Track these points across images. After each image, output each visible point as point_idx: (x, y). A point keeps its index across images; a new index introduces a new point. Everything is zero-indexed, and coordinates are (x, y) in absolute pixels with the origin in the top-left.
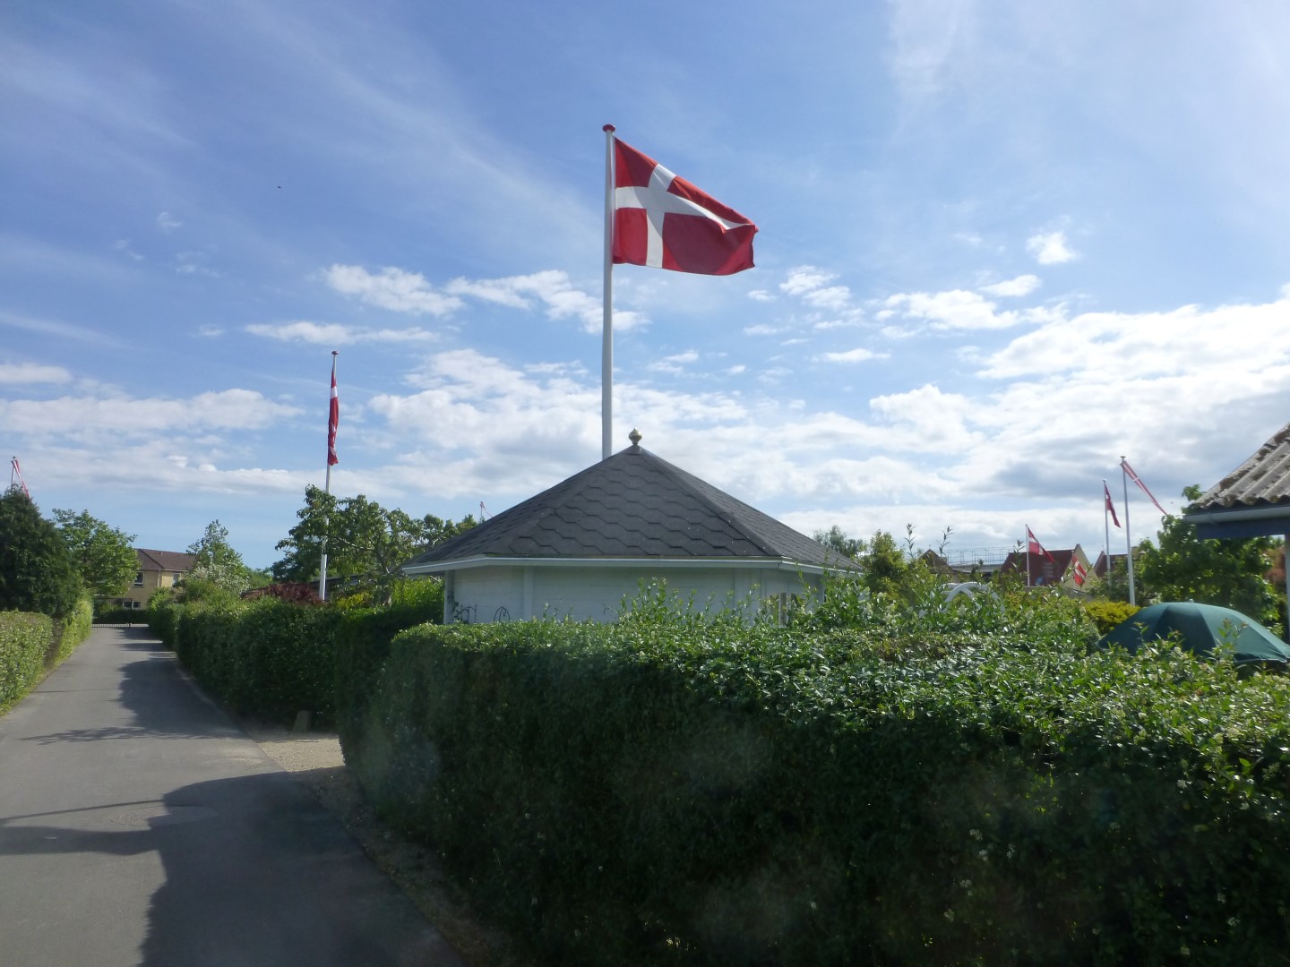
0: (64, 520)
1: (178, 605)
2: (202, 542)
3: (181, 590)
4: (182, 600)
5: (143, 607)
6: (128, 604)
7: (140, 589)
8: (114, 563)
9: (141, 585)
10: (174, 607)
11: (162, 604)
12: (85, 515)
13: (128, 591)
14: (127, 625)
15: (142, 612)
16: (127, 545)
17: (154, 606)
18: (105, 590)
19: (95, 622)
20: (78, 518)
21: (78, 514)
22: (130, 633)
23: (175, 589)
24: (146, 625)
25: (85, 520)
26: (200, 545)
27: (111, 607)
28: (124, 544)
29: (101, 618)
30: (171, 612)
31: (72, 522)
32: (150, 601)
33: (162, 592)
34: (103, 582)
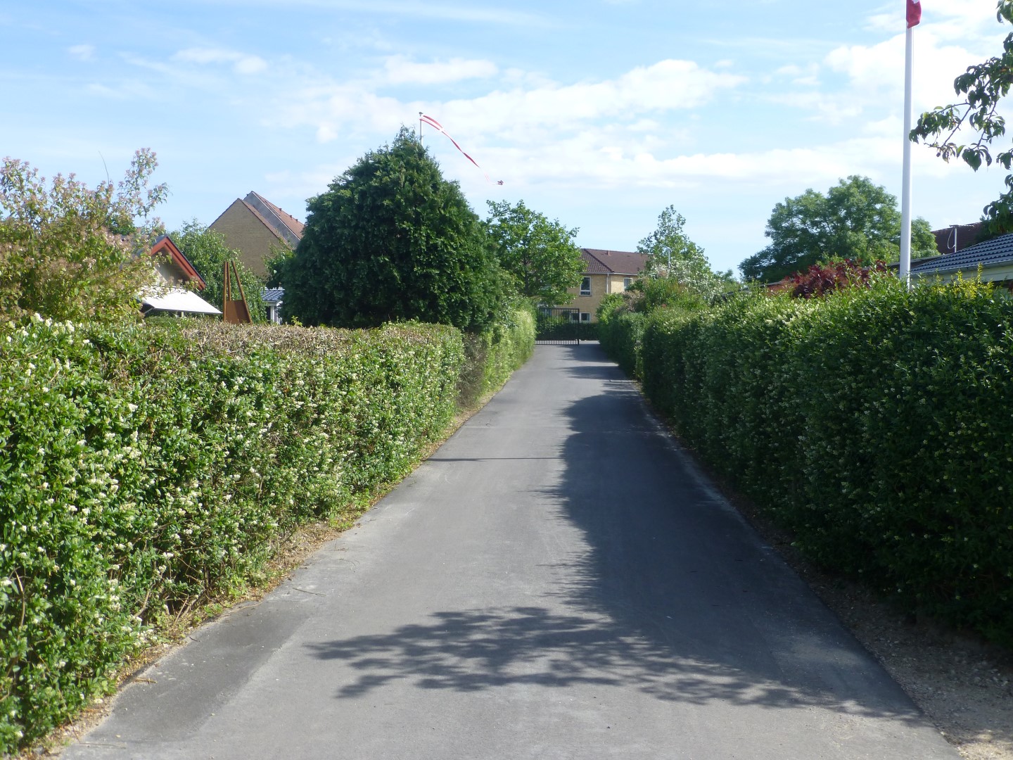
0: (501, 214)
1: (637, 314)
2: (655, 235)
3: (637, 295)
4: (640, 307)
5: (593, 319)
6: (576, 317)
7: (587, 298)
8: (557, 265)
9: (589, 293)
10: (633, 317)
11: (615, 314)
12: (521, 206)
13: (574, 300)
14: (575, 342)
15: (590, 326)
16: (569, 243)
17: (604, 317)
18: (549, 298)
19: (539, 338)
20: (514, 211)
21: (513, 206)
22: (579, 353)
23: (630, 294)
24: (597, 342)
25: (521, 213)
26: (653, 240)
27: (557, 319)
28: (566, 240)
29: (546, 333)
30: (628, 324)
31: (507, 216)
32: (600, 311)
33: (613, 299)
34: (547, 288)
